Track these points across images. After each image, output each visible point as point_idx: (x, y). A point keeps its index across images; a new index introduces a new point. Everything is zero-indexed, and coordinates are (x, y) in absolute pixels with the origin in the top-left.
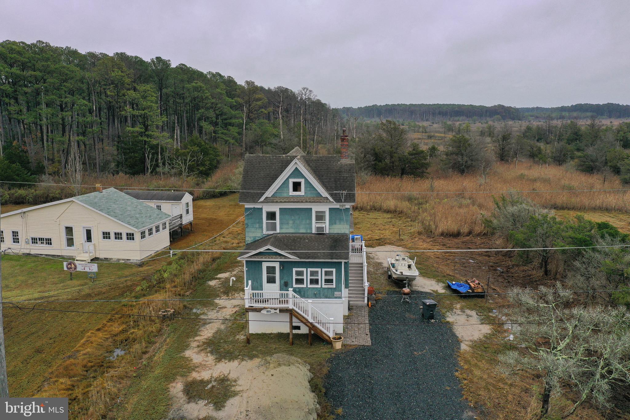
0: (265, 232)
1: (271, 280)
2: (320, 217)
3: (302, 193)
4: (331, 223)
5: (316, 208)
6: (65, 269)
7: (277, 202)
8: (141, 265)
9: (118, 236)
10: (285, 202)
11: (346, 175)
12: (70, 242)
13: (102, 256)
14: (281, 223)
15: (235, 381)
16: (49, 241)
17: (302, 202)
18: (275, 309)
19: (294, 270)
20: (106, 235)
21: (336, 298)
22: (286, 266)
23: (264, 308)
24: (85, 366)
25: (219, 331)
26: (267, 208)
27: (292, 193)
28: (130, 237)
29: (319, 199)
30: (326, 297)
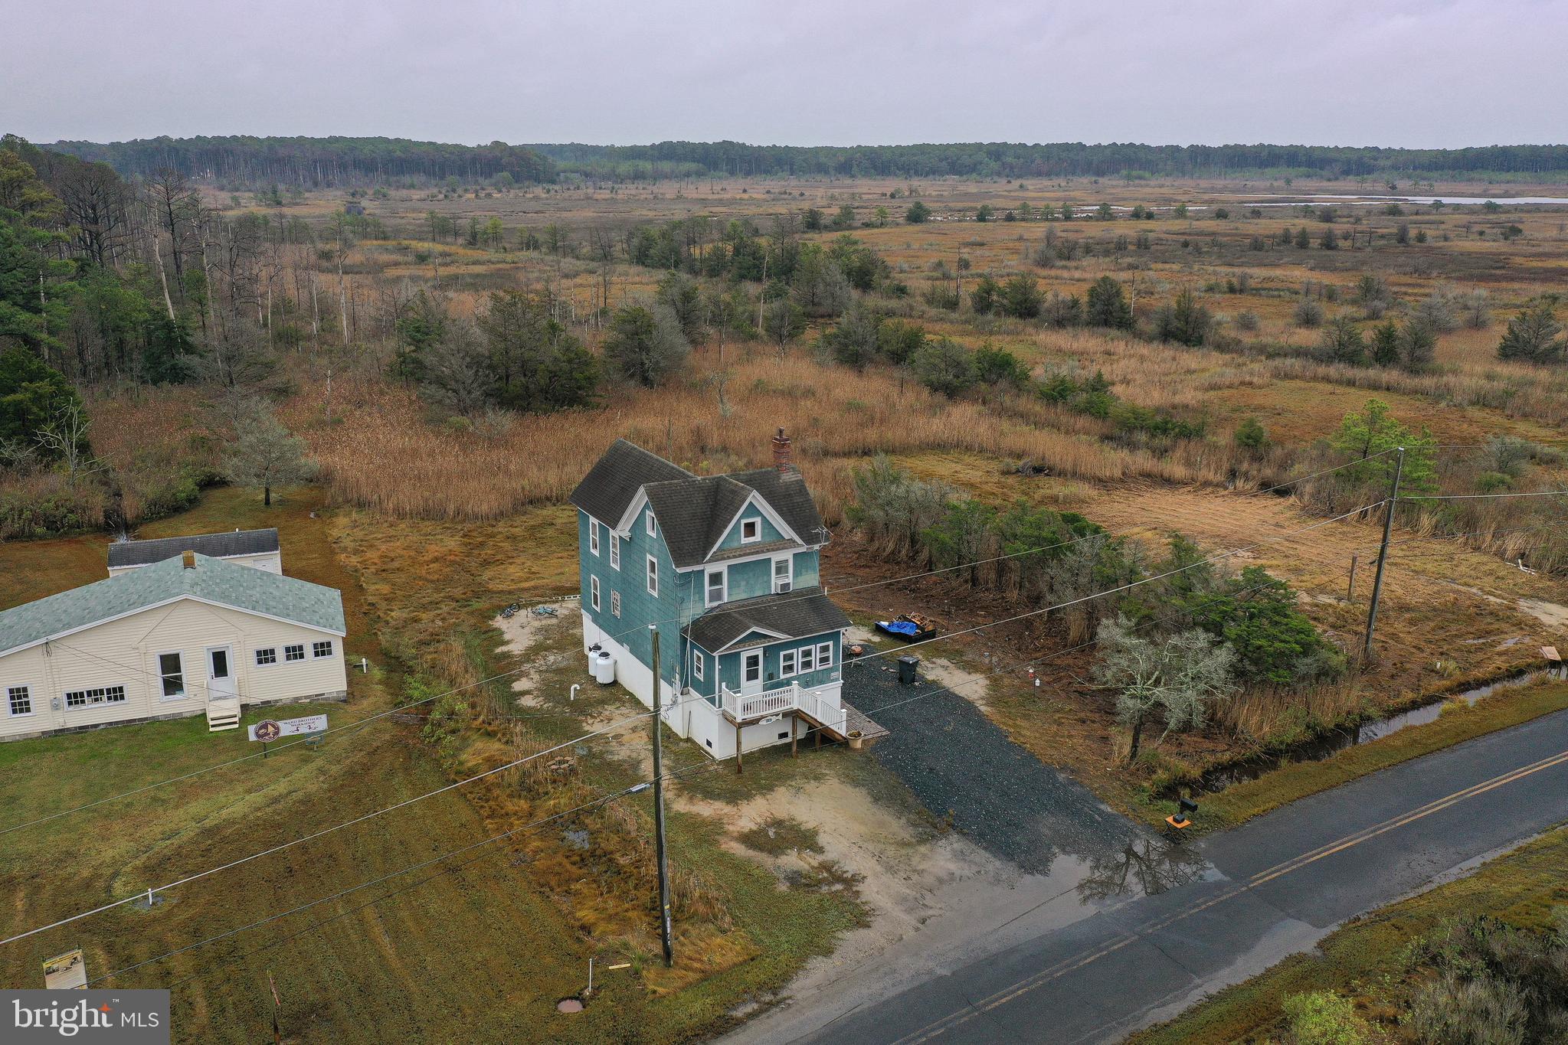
0: (708, 605)
1: (752, 675)
2: (781, 569)
3: (758, 537)
4: (796, 574)
5: (776, 557)
6: (252, 738)
7: (724, 559)
8: (347, 699)
9: (295, 653)
10: (740, 556)
11: (799, 499)
12: (173, 685)
13: (256, 699)
14: (730, 588)
16: (114, 694)
17: (763, 552)
18: (777, 715)
19: (782, 654)
20: (265, 657)
21: (833, 681)
22: (771, 652)
23: (762, 717)
26: (710, 569)
28: (323, 649)
29: (781, 543)
30: (821, 682)
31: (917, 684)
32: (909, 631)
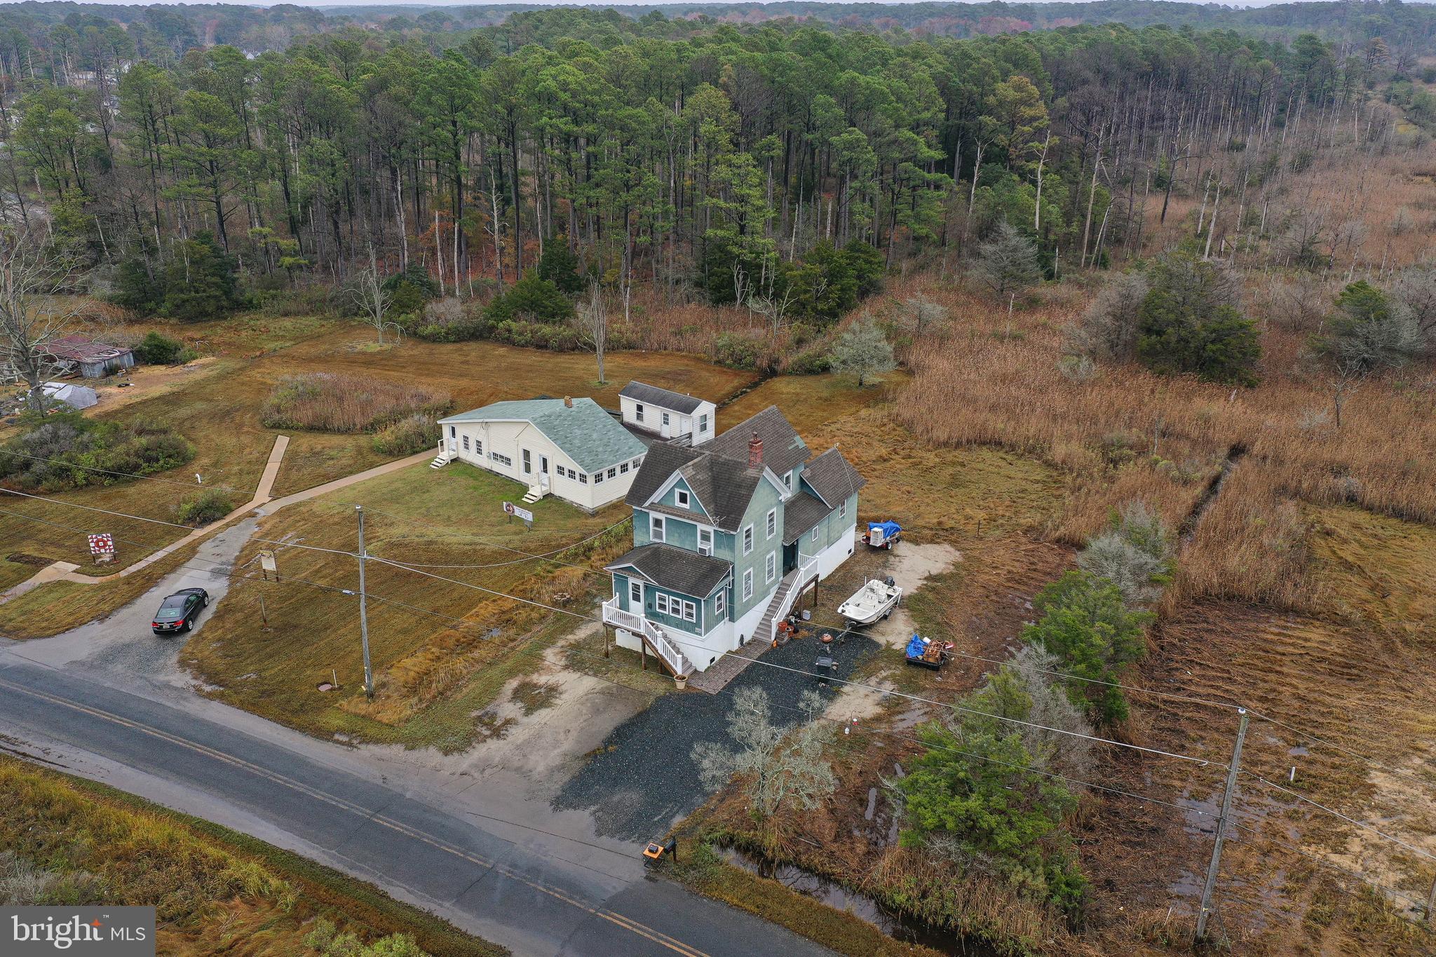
0: (652, 539)
1: (636, 598)
2: (705, 537)
3: (687, 506)
4: (716, 547)
5: (700, 527)
6: (505, 509)
7: (662, 511)
9: (572, 474)
11: (743, 492)
12: (528, 469)
13: (557, 493)
14: (667, 533)
15: (561, 693)
16: (508, 461)
18: (629, 631)
19: (657, 594)
20: (561, 470)
21: (697, 633)
22: (649, 588)
23: (619, 627)
24: (458, 641)
25: (596, 633)
26: (653, 514)
27: (678, 504)
28: (583, 479)
29: (704, 519)
30: (687, 630)
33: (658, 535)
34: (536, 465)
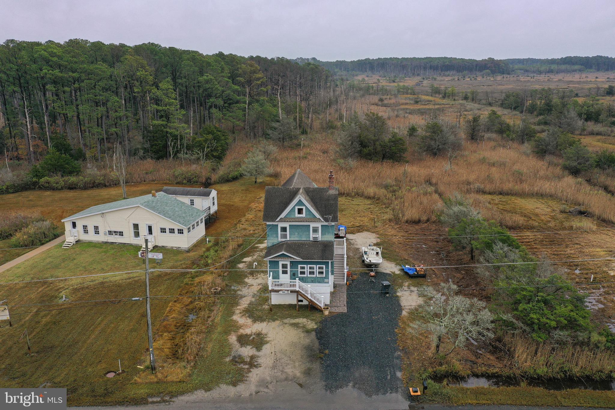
0: (280, 240)
1: (285, 272)
2: (315, 230)
3: (304, 215)
4: (322, 234)
5: (312, 225)
6: (140, 256)
7: (287, 221)
8: (189, 251)
9: (172, 231)
10: (293, 221)
11: (332, 202)
12: (137, 234)
13: (160, 244)
14: (290, 234)
15: (266, 335)
16: (121, 234)
17: (304, 221)
18: (288, 291)
19: (299, 266)
20: (163, 230)
21: (326, 283)
22: (294, 264)
23: (281, 290)
26: (281, 225)
27: (297, 215)
28: (181, 232)
29: (315, 220)
30: (319, 282)
31: (388, 295)
32: (411, 273)
33: (285, 236)
34: (144, 231)
